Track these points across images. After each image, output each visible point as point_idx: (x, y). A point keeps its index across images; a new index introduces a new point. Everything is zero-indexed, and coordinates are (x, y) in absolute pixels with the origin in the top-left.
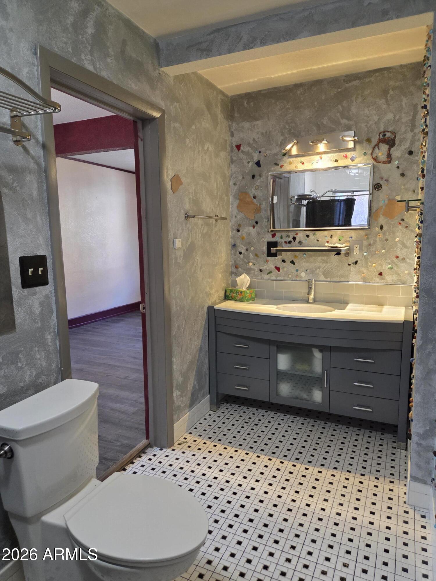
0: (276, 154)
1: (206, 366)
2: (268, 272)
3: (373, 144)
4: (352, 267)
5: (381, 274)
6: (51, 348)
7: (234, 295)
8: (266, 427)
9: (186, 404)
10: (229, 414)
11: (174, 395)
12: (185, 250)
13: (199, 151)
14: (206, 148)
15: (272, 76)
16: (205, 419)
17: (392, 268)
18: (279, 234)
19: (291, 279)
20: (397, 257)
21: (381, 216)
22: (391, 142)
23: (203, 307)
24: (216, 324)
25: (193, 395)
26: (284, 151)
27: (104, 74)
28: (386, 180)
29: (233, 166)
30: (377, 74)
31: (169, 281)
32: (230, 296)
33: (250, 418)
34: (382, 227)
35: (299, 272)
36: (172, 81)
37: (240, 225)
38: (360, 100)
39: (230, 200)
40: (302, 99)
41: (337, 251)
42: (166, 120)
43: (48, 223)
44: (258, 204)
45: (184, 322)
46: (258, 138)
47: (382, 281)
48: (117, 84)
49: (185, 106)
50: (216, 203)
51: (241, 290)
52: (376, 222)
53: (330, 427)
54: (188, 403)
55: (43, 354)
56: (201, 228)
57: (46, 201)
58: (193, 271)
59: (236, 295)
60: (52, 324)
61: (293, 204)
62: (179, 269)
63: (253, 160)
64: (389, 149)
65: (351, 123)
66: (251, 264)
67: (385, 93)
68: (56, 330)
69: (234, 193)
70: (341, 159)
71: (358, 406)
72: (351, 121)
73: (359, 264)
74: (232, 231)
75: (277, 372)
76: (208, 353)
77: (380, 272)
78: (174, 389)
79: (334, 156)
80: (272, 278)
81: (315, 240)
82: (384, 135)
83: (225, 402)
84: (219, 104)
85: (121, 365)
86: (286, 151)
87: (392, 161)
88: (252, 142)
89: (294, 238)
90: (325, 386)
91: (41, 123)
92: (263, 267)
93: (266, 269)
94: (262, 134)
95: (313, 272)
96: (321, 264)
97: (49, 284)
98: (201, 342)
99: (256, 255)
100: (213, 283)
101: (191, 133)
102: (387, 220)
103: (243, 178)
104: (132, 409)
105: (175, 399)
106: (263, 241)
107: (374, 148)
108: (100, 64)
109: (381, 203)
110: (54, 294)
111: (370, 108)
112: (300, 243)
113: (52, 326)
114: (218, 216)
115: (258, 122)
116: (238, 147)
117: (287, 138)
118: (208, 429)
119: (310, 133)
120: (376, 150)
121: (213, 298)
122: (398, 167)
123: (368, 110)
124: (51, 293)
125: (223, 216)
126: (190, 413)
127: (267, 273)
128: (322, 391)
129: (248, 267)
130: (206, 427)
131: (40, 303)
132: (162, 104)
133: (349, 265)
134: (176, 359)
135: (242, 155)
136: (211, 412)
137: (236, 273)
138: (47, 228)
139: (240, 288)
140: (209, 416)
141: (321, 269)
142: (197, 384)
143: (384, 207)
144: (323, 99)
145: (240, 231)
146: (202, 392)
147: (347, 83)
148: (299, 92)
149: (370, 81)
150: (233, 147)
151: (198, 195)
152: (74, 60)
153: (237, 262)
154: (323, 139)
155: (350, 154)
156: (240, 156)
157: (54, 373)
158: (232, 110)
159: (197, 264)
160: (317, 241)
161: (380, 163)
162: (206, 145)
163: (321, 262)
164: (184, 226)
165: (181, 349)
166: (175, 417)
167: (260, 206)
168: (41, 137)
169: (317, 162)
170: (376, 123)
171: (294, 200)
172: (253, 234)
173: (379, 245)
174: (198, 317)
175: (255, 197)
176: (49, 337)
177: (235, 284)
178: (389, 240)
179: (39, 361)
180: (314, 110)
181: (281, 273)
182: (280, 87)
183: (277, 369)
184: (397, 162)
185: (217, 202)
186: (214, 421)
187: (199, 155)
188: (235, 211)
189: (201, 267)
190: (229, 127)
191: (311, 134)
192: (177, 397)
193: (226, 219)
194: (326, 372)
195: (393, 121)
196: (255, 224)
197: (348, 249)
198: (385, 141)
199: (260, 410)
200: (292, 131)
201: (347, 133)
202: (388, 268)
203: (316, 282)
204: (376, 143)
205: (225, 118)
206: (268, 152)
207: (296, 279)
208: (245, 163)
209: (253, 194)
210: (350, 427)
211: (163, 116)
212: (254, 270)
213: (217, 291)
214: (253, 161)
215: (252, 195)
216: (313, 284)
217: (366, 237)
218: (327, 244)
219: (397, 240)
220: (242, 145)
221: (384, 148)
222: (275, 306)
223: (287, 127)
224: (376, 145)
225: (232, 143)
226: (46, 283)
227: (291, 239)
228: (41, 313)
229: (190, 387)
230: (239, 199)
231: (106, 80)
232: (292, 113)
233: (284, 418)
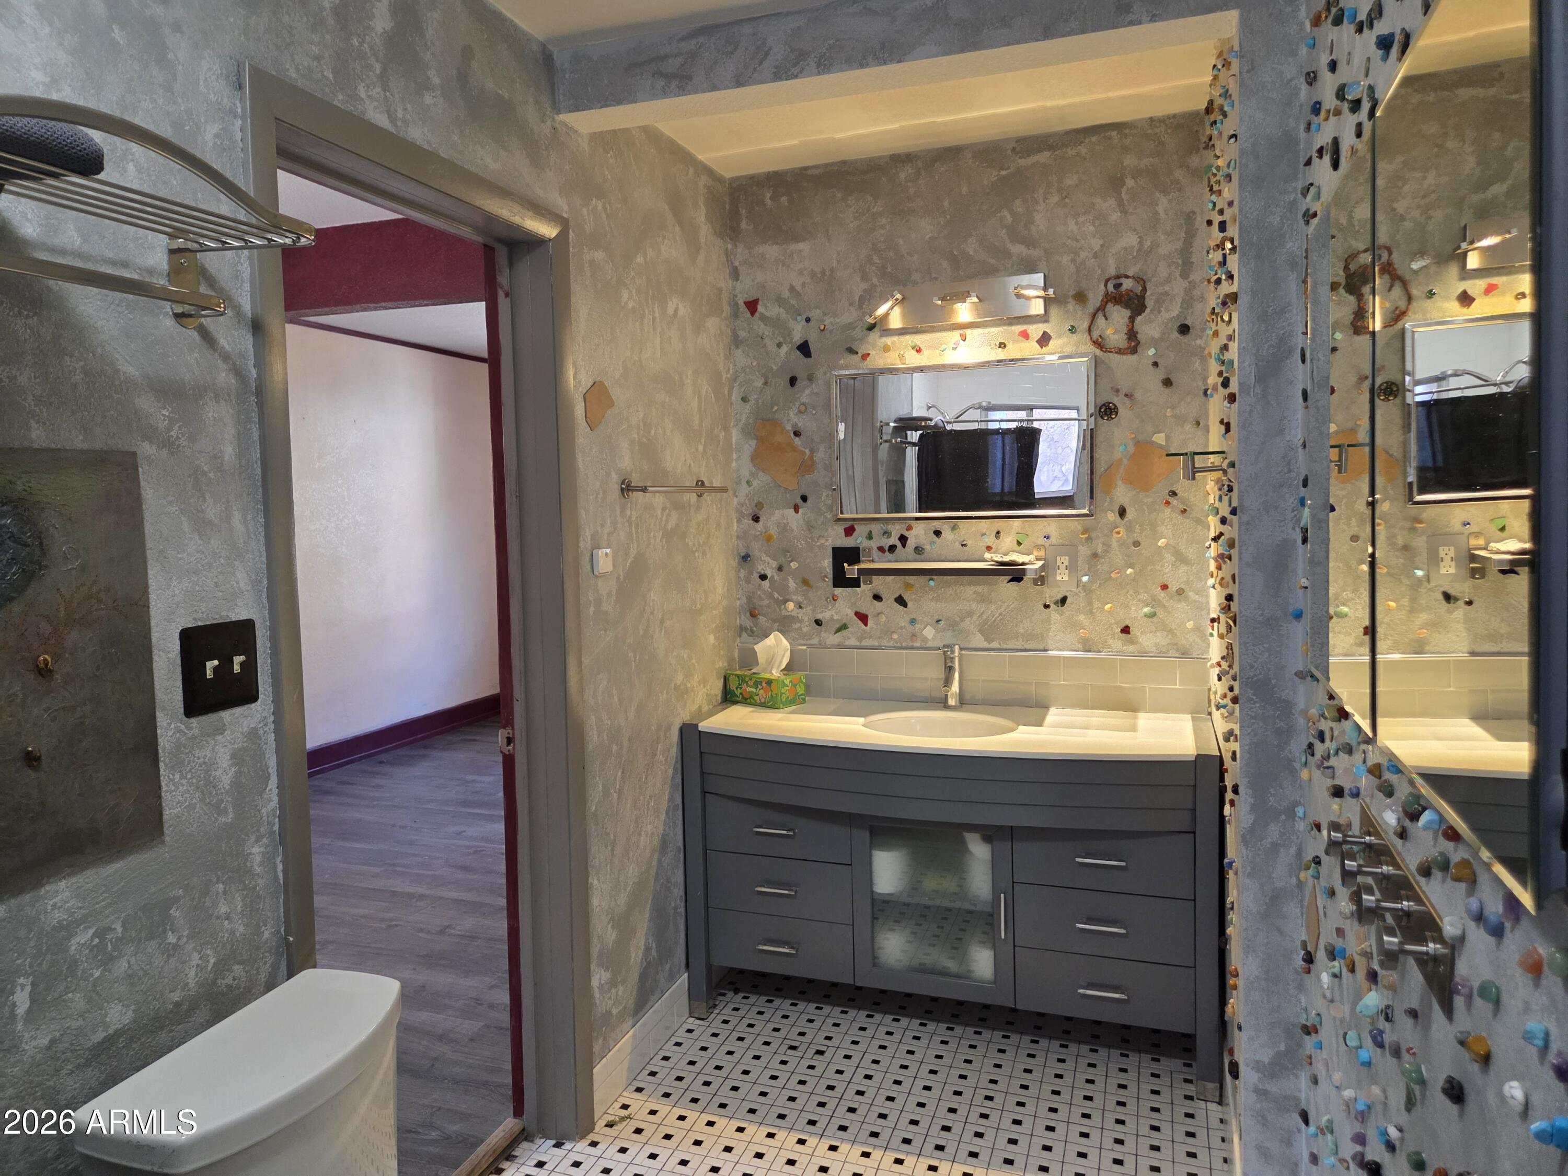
0: (850, 326)
1: (678, 891)
2: (838, 626)
3: (1091, 308)
4: (1054, 613)
5: (1126, 630)
6: (261, 882)
7: (749, 689)
8: (847, 1057)
9: (625, 1008)
10: (743, 1026)
11: (595, 983)
12: (622, 577)
13: (654, 319)
14: (670, 311)
15: (838, 136)
16: (678, 1044)
17: (1153, 615)
18: (863, 527)
19: (899, 645)
20: (1165, 587)
21: (1120, 483)
22: (1136, 302)
23: (669, 728)
24: (703, 773)
25: (644, 976)
26: (871, 320)
27: (417, 134)
28: (1126, 395)
29: (738, 353)
30: (1094, 139)
31: (580, 663)
32: (738, 692)
33: (802, 1034)
34: (1122, 512)
35: (918, 626)
36: (585, 146)
37: (759, 505)
38: (1055, 199)
39: (734, 440)
40: (912, 191)
41: (1015, 574)
42: (571, 245)
43: (261, 529)
44: (807, 451)
45: (620, 773)
46: (804, 285)
47: (1131, 648)
48: (446, 157)
49: (619, 206)
50: (697, 450)
51: (767, 676)
52: (1108, 500)
53: (1018, 1047)
54: (631, 1003)
55: (238, 899)
56: (662, 515)
57: (259, 471)
58: (641, 632)
59: (754, 690)
60: (264, 811)
61: (886, 441)
62: (606, 631)
63: (792, 339)
64: (1132, 319)
65: (1035, 253)
66: (791, 606)
67: (1115, 183)
68: (276, 827)
69: (743, 422)
70: (1014, 341)
71: (1090, 986)
72: (1035, 248)
73: (1071, 604)
74: (739, 521)
75: (873, 899)
76: (682, 855)
77: (1124, 625)
78: (593, 966)
79: (996, 333)
80: (848, 643)
81: (958, 545)
82: (1118, 286)
83: (730, 990)
84: (702, 198)
85: (428, 892)
86: (875, 318)
87: (1139, 349)
88: (786, 294)
89: (903, 539)
90: (1003, 937)
91: (251, 264)
92: (823, 615)
93: (832, 619)
94: (813, 275)
95: (953, 625)
96: (974, 606)
97: (260, 700)
98: (665, 824)
99: (805, 582)
100: (694, 661)
101: (633, 274)
102: (1134, 492)
103: (766, 383)
104: (468, 1027)
105: (597, 994)
106: (822, 546)
107: (1094, 317)
108: (405, 109)
109: (1119, 452)
110: (272, 726)
111: (1081, 219)
112: (918, 550)
113: (265, 818)
114: (703, 482)
115: (801, 246)
116: (752, 306)
117: (876, 286)
118: (689, 1073)
119: (934, 275)
120: (1100, 320)
121: (693, 702)
122: (1155, 364)
123: (1076, 223)
124: (266, 725)
125: (717, 483)
126: (635, 1031)
127: (834, 630)
128: (994, 948)
129: (784, 613)
130: (682, 1068)
131: (233, 756)
132: (562, 205)
133: (1046, 606)
134: (598, 880)
135: (762, 326)
136: (692, 1023)
137: (752, 631)
138: (258, 546)
139: (764, 671)
140: (689, 1035)
141: (975, 617)
142: (654, 946)
143: (1125, 461)
144: (964, 193)
145: (761, 519)
146: (668, 967)
147: (1020, 158)
148: (902, 175)
149: (1078, 154)
150: (736, 304)
151: (653, 432)
152: (339, 100)
153: (755, 601)
154: (968, 292)
155: (1036, 331)
156: (756, 327)
157: (267, 954)
158: (734, 215)
159: (652, 613)
160: (963, 545)
161: (1110, 352)
162: (670, 303)
163: (974, 600)
164: (618, 512)
165: (613, 850)
166: (596, 1048)
167: (811, 457)
168: (249, 302)
169: (954, 349)
170: (1095, 256)
171: (888, 430)
172: (795, 528)
173: (1117, 556)
174: (654, 755)
175: (797, 434)
176: (256, 850)
177: (749, 659)
178: (1142, 544)
179: (227, 922)
180: (942, 221)
181: (872, 628)
182: (856, 161)
183: (872, 892)
184: (1152, 352)
185: (701, 448)
186: (704, 1049)
187: (654, 329)
188: (747, 468)
189: (663, 618)
190: (727, 257)
191: (936, 278)
192: (601, 987)
193: (723, 490)
194: (1002, 895)
195: (1137, 251)
196: (799, 501)
197: (1043, 568)
198: (1120, 299)
199: (827, 1009)
200: (889, 270)
201: (1026, 279)
202: (1142, 614)
203: (963, 652)
204: (1098, 304)
205: (715, 232)
206: (828, 321)
207: (910, 644)
208: (770, 345)
209: (793, 427)
210: (1070, 1045)
211: (563, 236)
212: (801, 621)
213: (703, 681)
214: (791, 342)
215: (789, 427)
216: (957, 660)
217: (1086, 536)
218: (987, 555)
219: (1162, 542)
220: (760, 303)
221: (1119, 315)
222: (862, 720)
223: (876, 259)
224: (1098, 310)
225: (736, 296)
226: (251, 697)
227: (894, 540)
228: (237, 784)
229: (636, 955)
230: (757, 438)
231: (420, 148)
232: (887, 227)
233: (893, 1027)
